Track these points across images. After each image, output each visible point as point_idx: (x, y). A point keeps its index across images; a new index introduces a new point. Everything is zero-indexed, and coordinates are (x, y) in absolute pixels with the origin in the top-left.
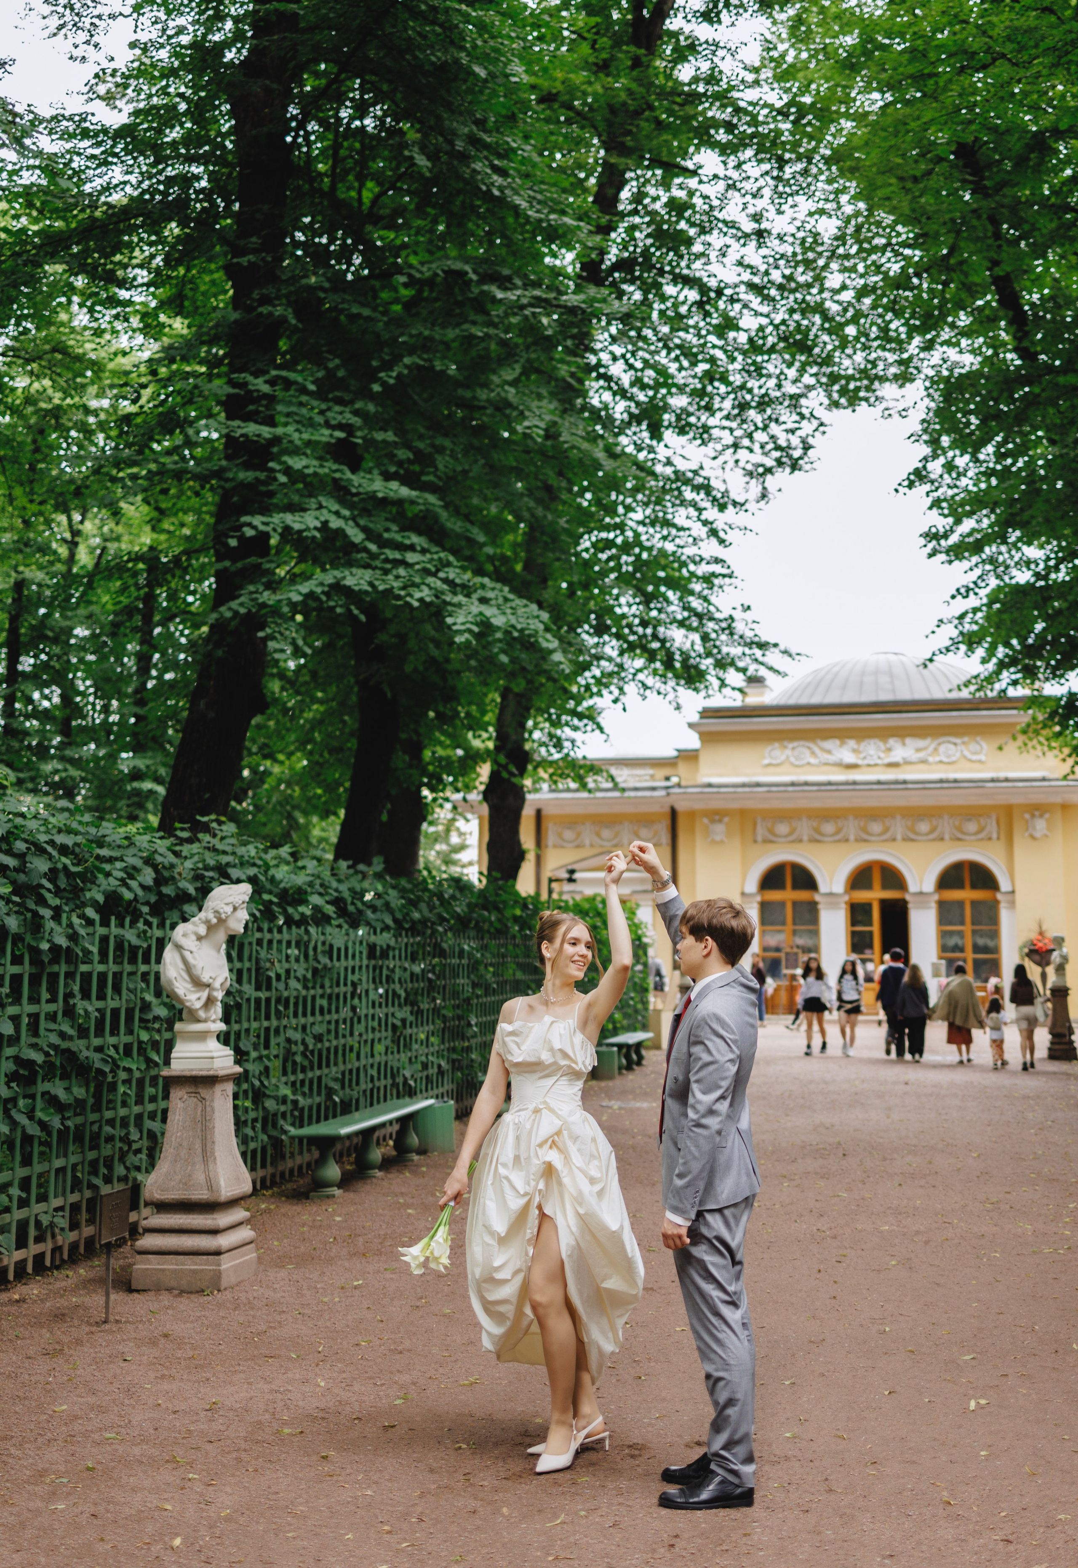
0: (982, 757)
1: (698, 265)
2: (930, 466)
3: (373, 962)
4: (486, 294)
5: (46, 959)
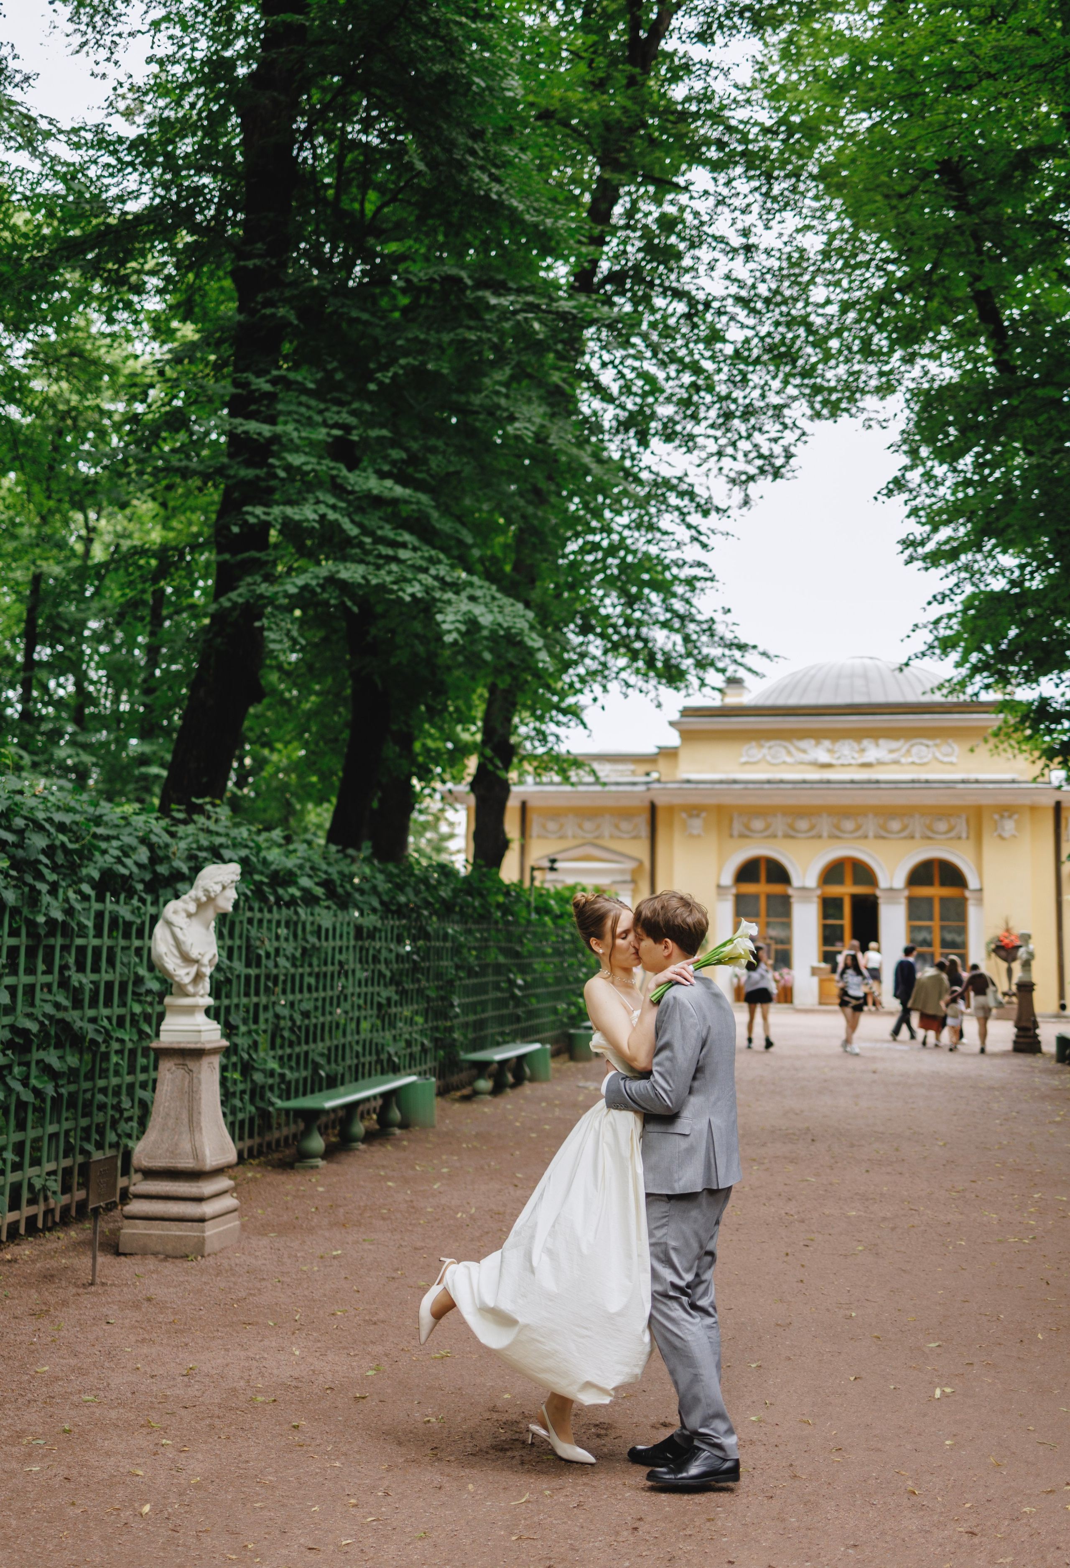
0: (953, 759)
1: (687, 278)
3: (360, 943)
4: (481, 299)
5: (42, 932)
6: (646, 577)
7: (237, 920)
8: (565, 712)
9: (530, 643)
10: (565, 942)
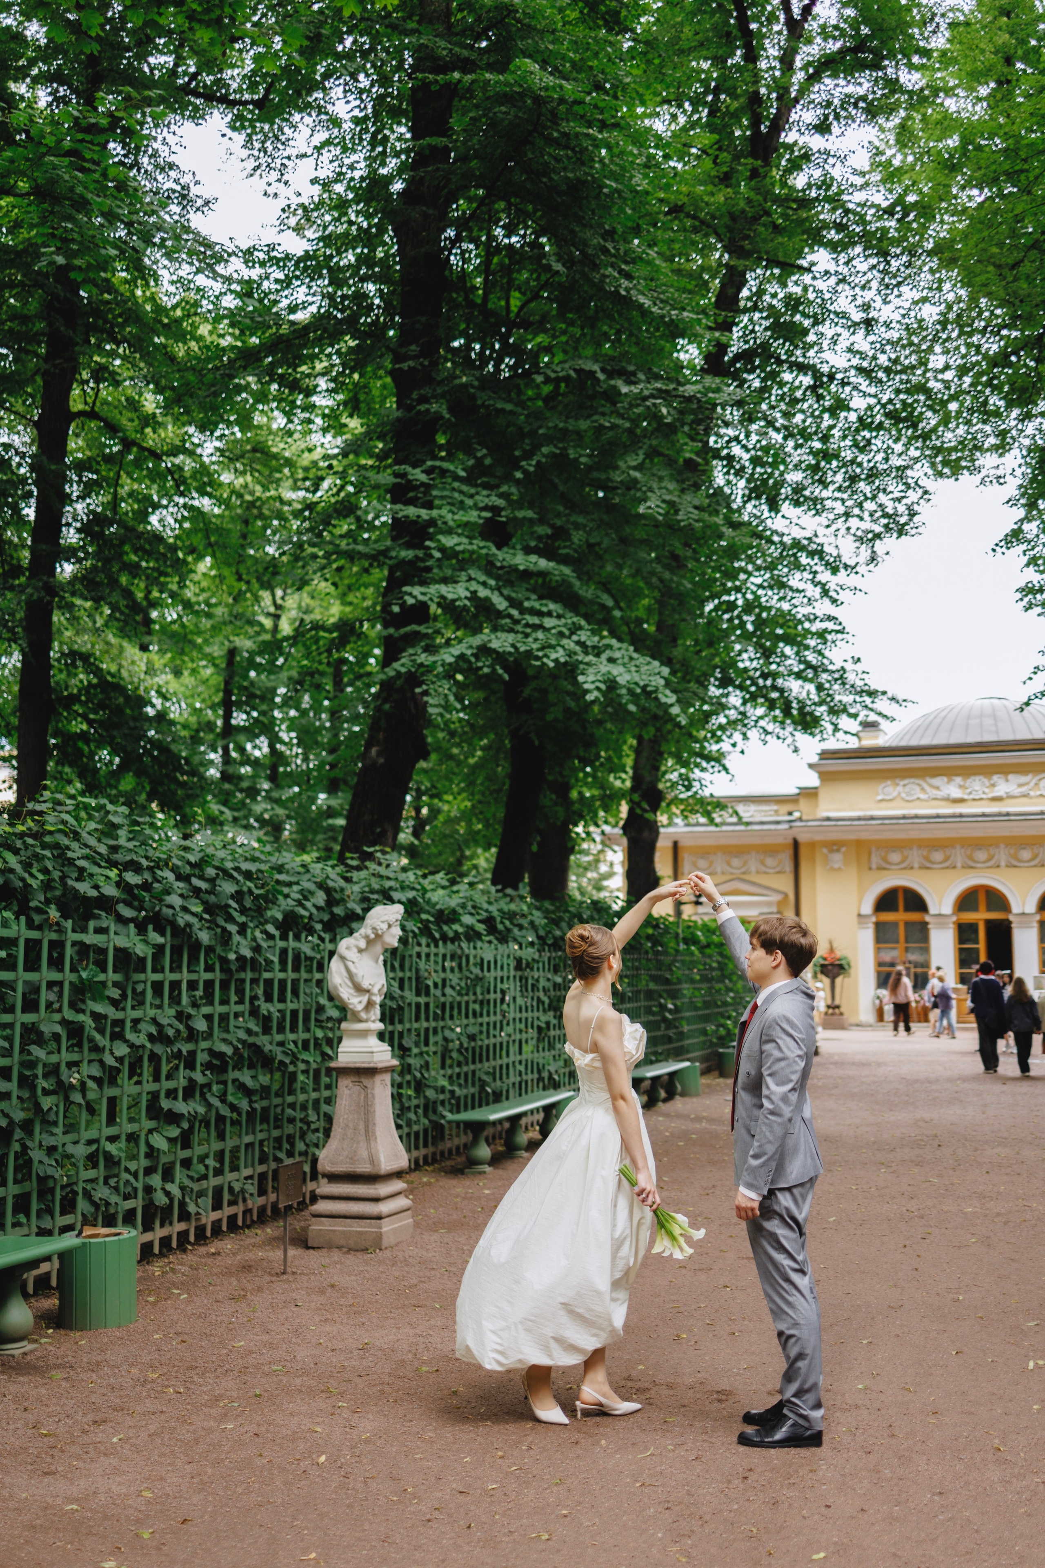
1: (811, 353)
2: (1026, 527)
3: (519, 973)
4: (614, 387)
5: (233, 968)
6: (779, 631)
7: (407, 954)
8: (708, 758)
9: (664, 700)
10: (712, 969)
